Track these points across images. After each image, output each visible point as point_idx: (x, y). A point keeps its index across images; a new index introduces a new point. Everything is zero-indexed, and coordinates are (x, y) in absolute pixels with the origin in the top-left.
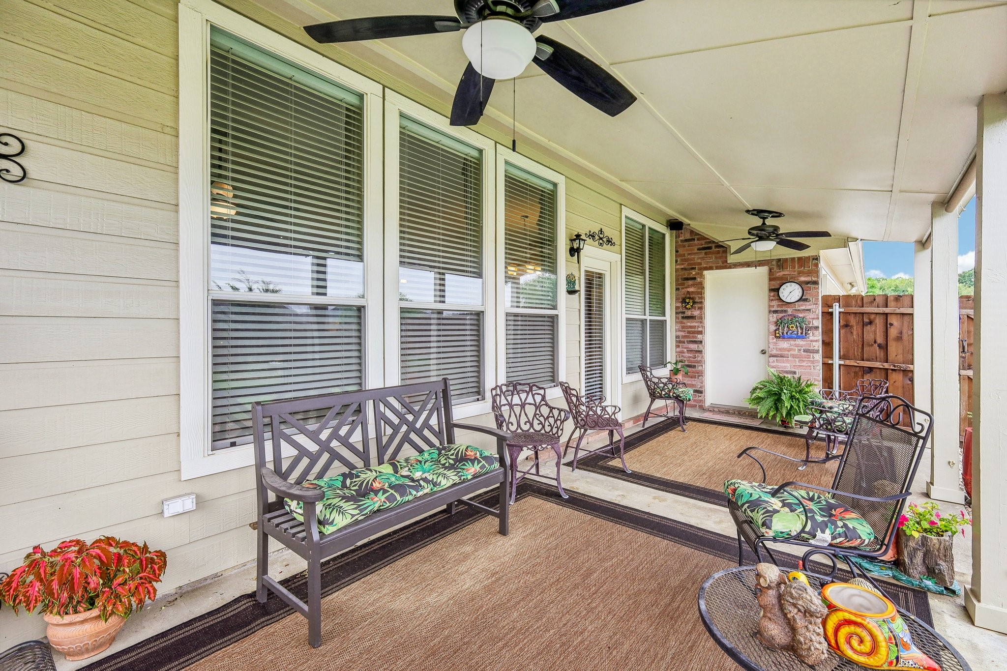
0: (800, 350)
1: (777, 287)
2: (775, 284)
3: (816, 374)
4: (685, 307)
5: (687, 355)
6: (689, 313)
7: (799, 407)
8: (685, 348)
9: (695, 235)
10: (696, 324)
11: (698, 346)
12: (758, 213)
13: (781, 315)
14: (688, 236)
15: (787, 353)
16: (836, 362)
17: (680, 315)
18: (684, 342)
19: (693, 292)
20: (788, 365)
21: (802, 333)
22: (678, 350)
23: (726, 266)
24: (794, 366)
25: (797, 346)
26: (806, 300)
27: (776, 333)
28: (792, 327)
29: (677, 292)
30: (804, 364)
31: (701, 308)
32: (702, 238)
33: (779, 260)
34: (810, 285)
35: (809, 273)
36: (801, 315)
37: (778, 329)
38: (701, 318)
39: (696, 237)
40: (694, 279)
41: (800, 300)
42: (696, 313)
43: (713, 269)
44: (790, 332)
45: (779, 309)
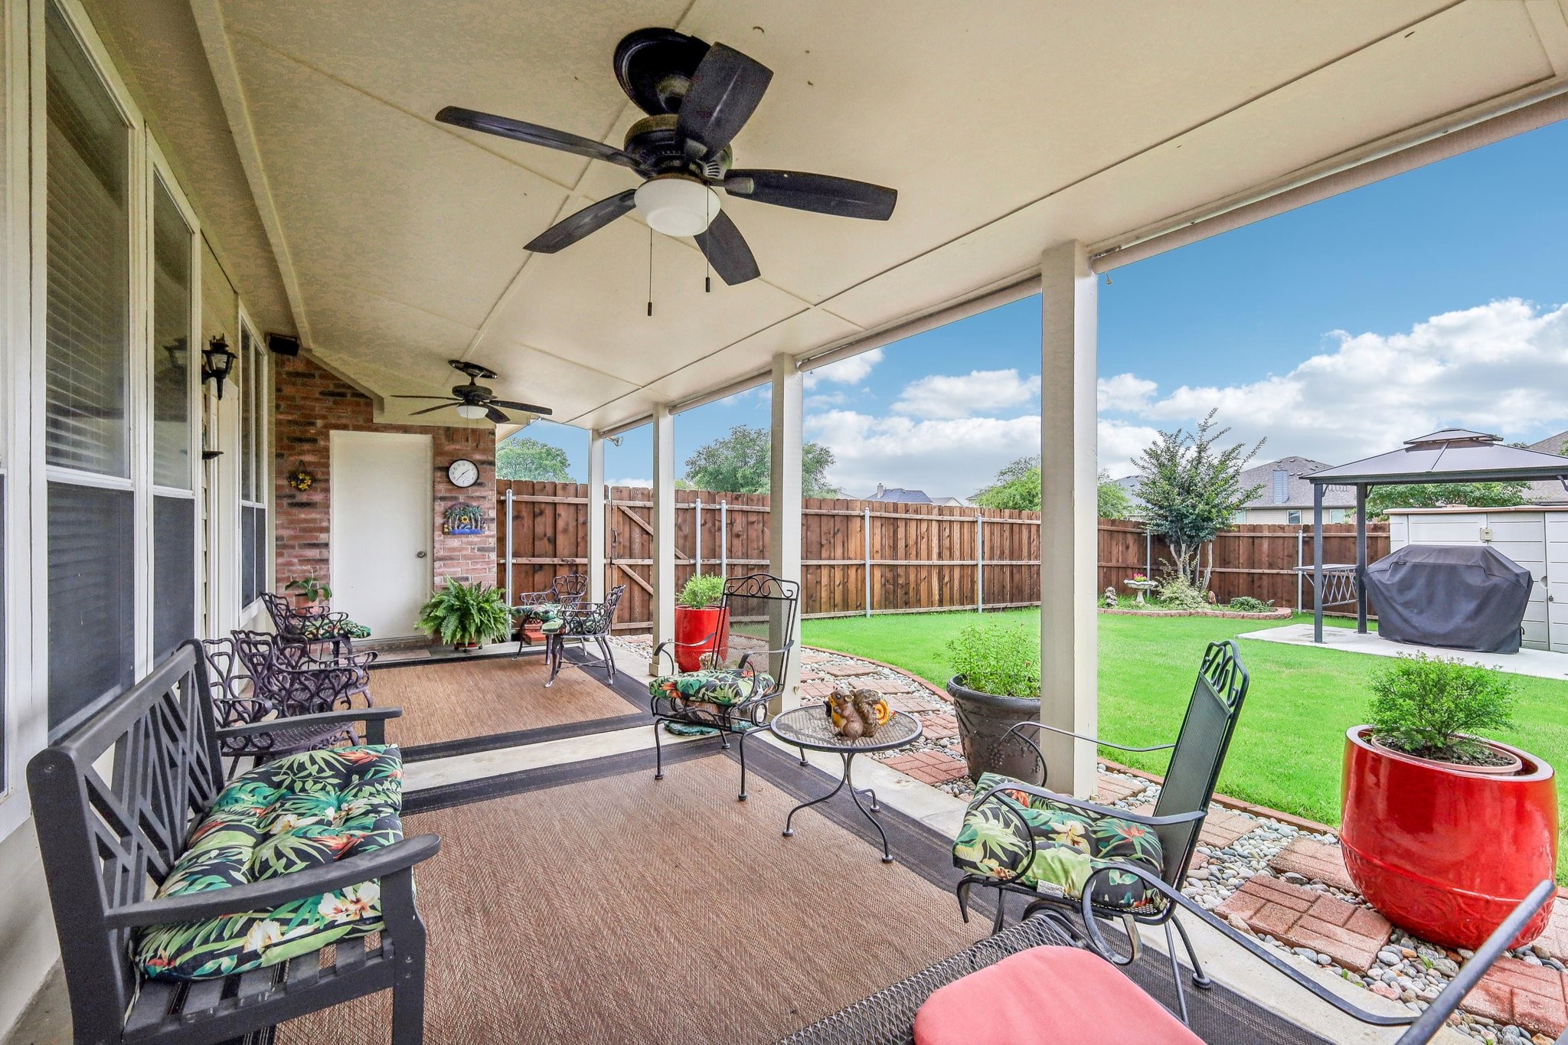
0: (474, 549)
1: (447, 465)
2: (443, 461)
3: (490, 579)
4: (297, 488)
5: (299, 568)
6: (303, 498)
7: (489, 621)
8: (296, 557)
9: (314, 371)
10: (318, 516)
11: (321, 552)
12: (467, 367)
13: (450, 504)
14: (301, 367)
15: (458, 553)
16: (510, 560)
17: (285, 502)
18: (293, 547)
19: (310, 463)
20: (459, 570)
21: (476, 527)
22: (280, 560)
23: (369, 426)
24: (467, 570)
25: (470, 543)
26: (480, 484)
27: (443, 528)
28: (465, 519)
29: (280, 460)
30: (479, 566)
31: (327, 490)
32: (327, 375)
33: (448, 429)
34: (485, 465)
35: (484, 451)
36: (475, 504)
37: (448, 521)
38: (326, 506)
39: (317, 373)
40: (314, 441)
41: (476, 484)
42: (317, 497)
43: (348, 430)
44: (463, 525)
45: (447, 495)
